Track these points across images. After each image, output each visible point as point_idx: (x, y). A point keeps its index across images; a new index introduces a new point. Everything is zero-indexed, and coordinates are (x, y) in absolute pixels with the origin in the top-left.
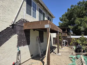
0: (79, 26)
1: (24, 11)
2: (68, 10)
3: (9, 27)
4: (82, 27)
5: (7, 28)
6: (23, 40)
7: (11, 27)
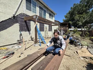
0: (78, 22)
1: (24, 8)
2: (71, 8)
3: (11, 18)
4: (80, 22)
5: (9, 18)
6: (25, 28)
7: (13, 18)
